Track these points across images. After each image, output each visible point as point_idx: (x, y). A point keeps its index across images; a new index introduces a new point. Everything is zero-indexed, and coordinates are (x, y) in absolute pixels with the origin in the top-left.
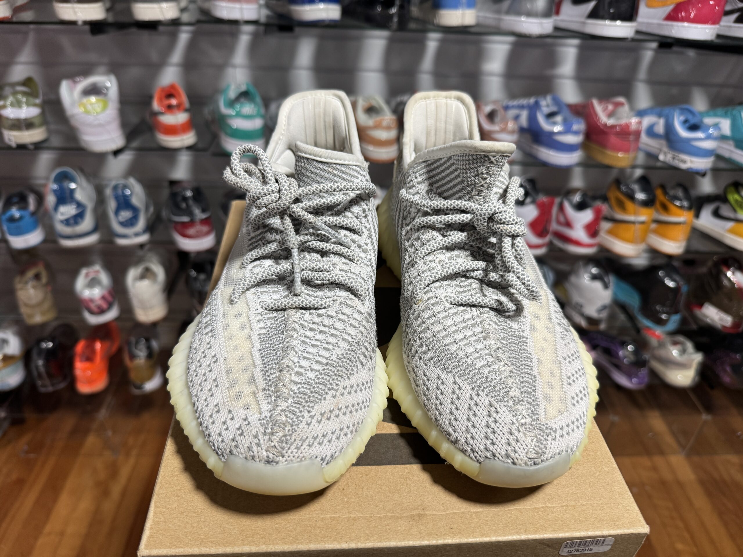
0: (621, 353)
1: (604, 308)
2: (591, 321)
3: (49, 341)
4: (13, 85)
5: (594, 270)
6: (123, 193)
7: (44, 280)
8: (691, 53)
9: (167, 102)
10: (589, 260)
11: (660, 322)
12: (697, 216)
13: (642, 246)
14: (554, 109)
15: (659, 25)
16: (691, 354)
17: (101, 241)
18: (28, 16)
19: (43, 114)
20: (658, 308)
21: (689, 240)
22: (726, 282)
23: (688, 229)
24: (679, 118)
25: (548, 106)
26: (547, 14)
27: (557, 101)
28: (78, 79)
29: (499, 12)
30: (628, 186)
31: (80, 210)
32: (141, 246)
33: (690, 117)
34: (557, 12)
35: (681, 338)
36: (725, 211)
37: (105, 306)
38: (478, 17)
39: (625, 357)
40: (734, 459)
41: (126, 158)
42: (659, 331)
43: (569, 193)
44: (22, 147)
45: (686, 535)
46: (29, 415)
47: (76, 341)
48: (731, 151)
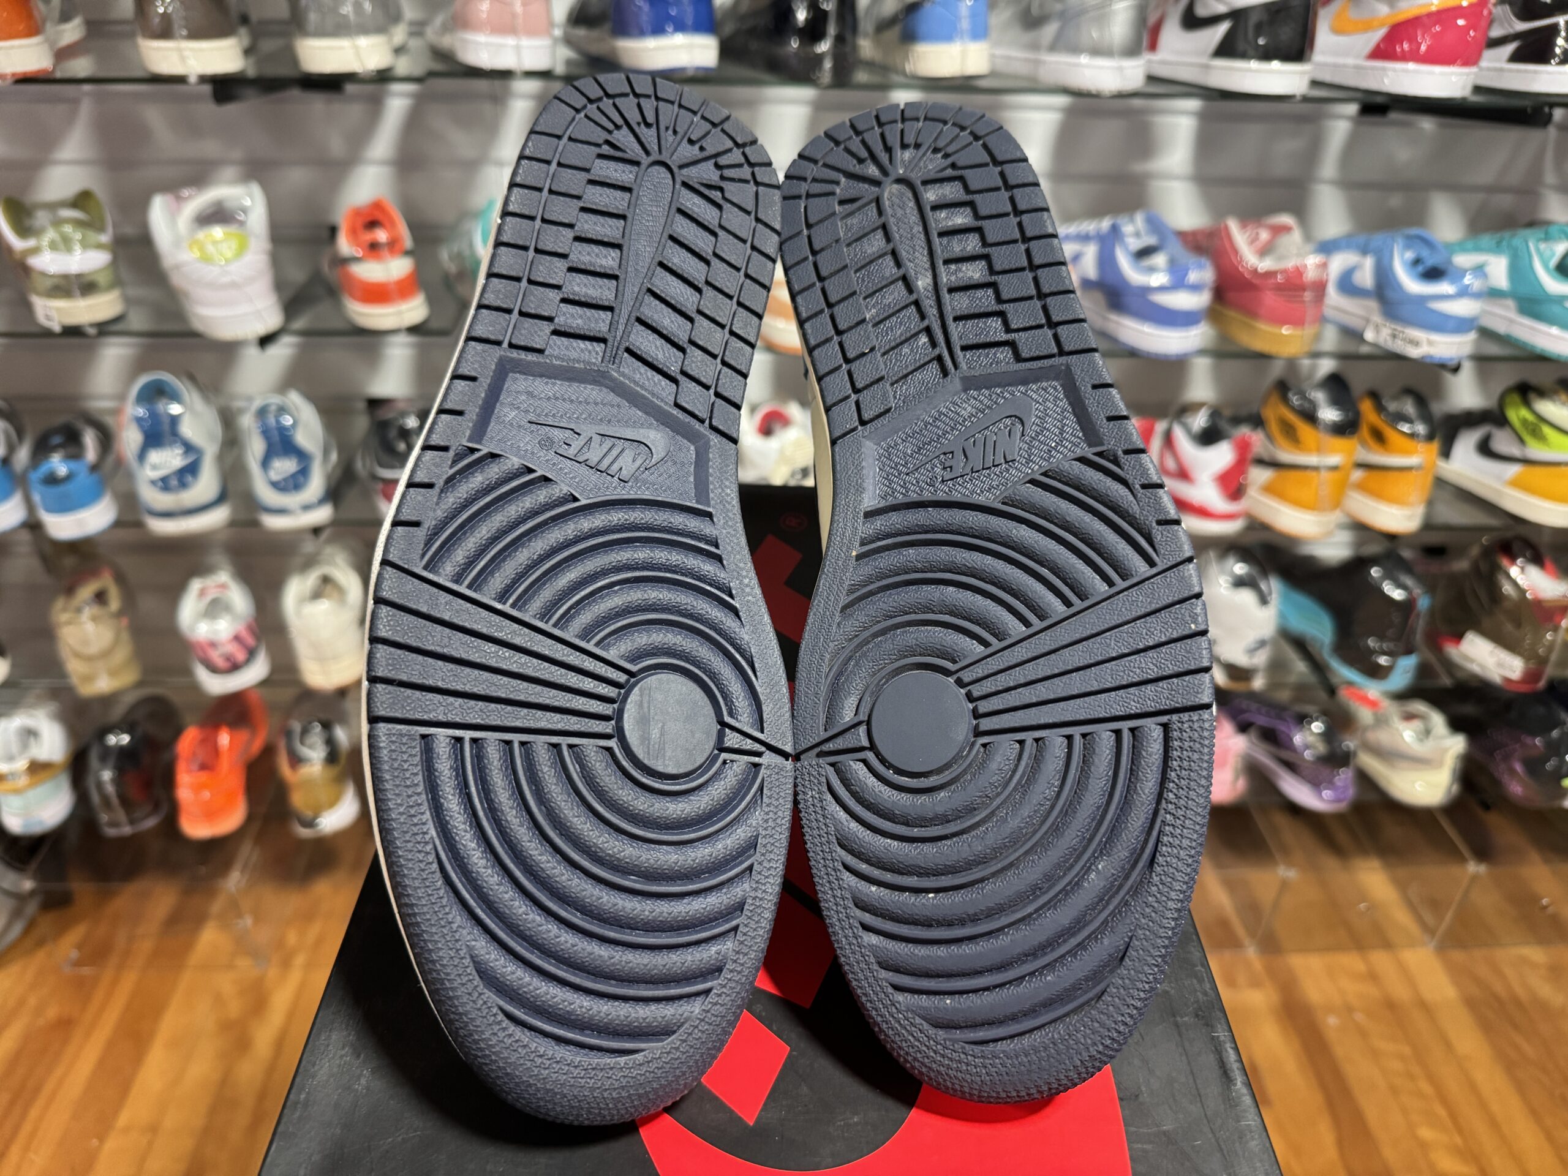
0: (1298, 739)
1: (1262, 644)
2: (1236, 672)
3: (123, 732)
4: (52, 207)
5: (1240, 569)
6: (278, 422)
7: (115, 604)
8: (1427, 124)
9: (368, 237)
10: (1228, 547)
11: (1376, 672)
12: (1446, 453)
13: (1336, 517)
14: (1150, 240)
15: (1357, 68)
16: (1442, 737)
17: (233, 524)
18: (81, 66)
19: (114, 263)
20: (1371, 642)
21: (1430, 503)
22: (1507, 589)
23: (1429, 480)
24: (1402, 256)
25: (1137, 235)
26: (1132, 51)
27: (1155, 225)
28: (186, 192)
29: (1035, 47)
30: (1302, 395)
31: (190, 459)
32: (316, 531)
33: (1425, 253)
34: (1153, 46)
35: (1419, 707)
36: (1502, 442)
37: (241, 656)
38: (993, 57)
39: (1307, 747)
40: (1536, 954)
41: (283, 351)
42: (1374, 689)
43: (1185, 410)
44: (73, 332)
45: (1442, 1112)
46: (81, 887)
47: (178, 732)
48: (1511, 321)
